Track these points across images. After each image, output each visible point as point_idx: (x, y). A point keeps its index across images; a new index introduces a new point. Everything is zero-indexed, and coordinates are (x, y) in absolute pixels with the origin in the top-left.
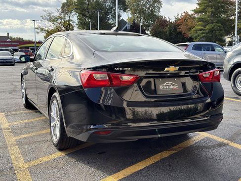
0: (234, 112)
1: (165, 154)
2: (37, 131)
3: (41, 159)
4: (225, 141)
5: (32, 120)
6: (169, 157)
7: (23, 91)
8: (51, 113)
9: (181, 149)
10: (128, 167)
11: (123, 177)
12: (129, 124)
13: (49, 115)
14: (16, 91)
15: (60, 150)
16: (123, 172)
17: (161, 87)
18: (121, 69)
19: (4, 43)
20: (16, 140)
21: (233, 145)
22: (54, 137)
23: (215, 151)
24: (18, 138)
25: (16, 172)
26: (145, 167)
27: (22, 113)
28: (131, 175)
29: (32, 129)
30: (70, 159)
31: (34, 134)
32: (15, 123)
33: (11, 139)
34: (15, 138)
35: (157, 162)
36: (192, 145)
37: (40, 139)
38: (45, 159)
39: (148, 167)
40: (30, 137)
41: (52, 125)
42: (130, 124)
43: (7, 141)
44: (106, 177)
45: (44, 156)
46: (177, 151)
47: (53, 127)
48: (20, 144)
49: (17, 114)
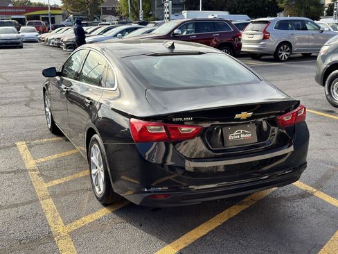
0: (325, 137)
1: (234, 211)
2: (72, 174)
3: (83, 219)
4: (310, 189)
5: (63, 155)
6: (239, 215)
7: (47, 110)
8: (92, 158)
9: (253, 203)
10: (189, 231)
11: (184, 246)
12: (190, 187)
13: (89, 159)
14: (33, 100)
15: (105, 205)
16: (183, 238)
17: (231, 137)
18: (181, 119)
19: (4, 10)
20: (48, 188)
21: (319, 196)
22: (97, 189)
23: (295, 204)
24: (50, 184)
25: (55, 239)
26: (210, 232)
27: (48, 142)
28: (193, 244)
29: (65, 169)
30: (118, 219)
31: (70, 178)
32: (43, 160)
33: (42, 187)
34: (46, 186)
35: (224, 224)
36: (267, 196)
37: (78, 187)
38: (88, 219)
39: (212, 231)
40: (65, 183)
41: (93, 172)
42: (192, 187)
43: (37, 191)
44: (164, 246)
45: (86, 214)
46: (248, 206)
47: (94, 175)
48: (54, 195)
49: (42, 144)
